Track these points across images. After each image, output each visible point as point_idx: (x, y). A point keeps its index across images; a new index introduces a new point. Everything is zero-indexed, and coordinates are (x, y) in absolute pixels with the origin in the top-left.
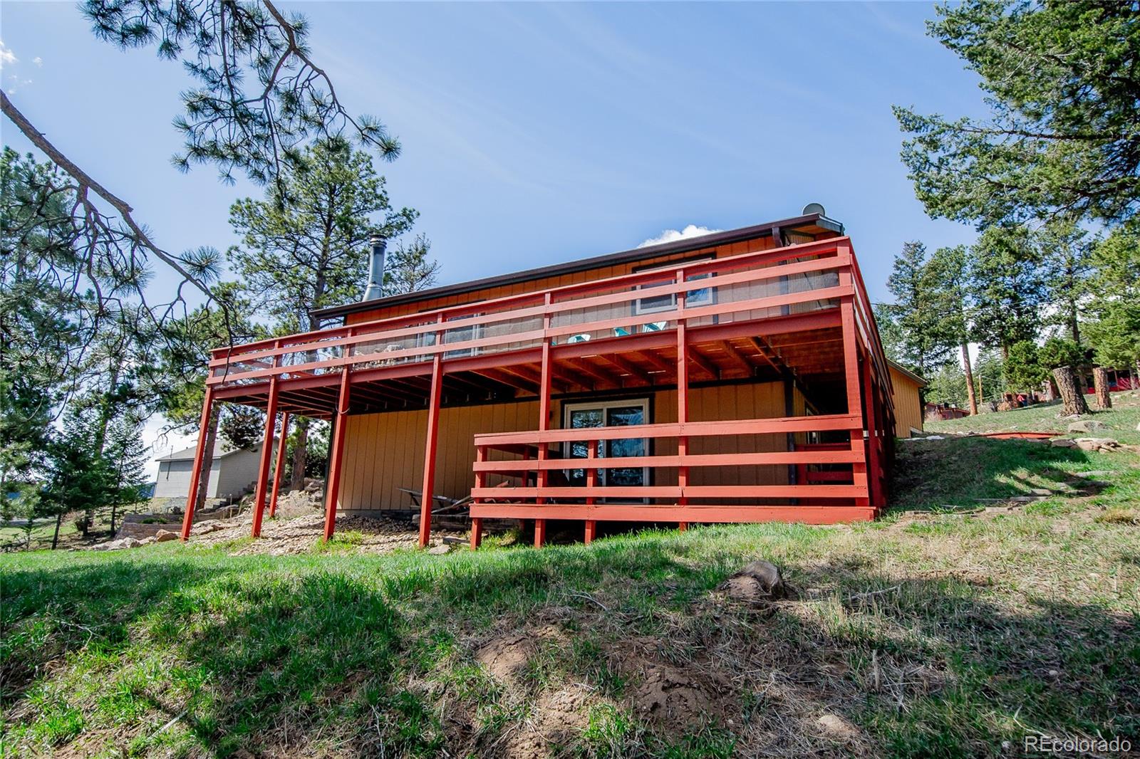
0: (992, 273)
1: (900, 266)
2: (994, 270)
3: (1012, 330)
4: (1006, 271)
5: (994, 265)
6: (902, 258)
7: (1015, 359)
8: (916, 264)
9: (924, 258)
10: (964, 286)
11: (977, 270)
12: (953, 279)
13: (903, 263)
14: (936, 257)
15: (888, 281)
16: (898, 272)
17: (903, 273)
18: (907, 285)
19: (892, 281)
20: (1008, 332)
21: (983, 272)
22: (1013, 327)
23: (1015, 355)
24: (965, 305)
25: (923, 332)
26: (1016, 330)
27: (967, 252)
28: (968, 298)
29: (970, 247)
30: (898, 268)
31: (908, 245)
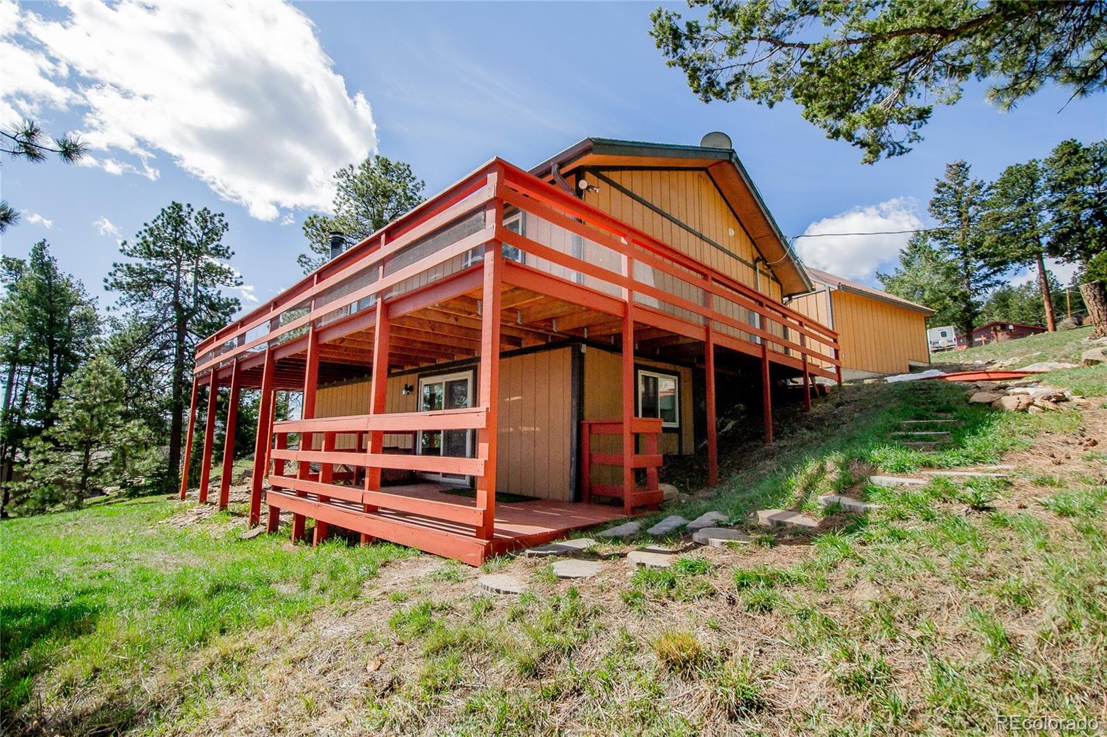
0: (1070, 184)
1: (942, 189)
2: (1071, 181)
3: (1094, 241)
4: (1085, 180)
5: (1072, 175)
6: (944, 180)
7: (1095, 272)
8: (960, 184)
9: (969, 177)
10: (1037, 201)
11: (1052, 183)
12: (1026, 196)
13: (944, 185)
14: (1006, 176)
15: (929, 206)
16: (939, 196)
17: (945, 195)
18: (949, 208)
19: (933, 205)
20: (1090, 243)
21: (1060, 184)
22: (1095, 237)
23: (1095, 267)
24: (1040, 221)
25: (968, 254)
26: (1097, 240)
27: (1040, 166)
28: (1044, 213)
29: (1043, 160)
30: (939, 192)
31: (951, 166)
